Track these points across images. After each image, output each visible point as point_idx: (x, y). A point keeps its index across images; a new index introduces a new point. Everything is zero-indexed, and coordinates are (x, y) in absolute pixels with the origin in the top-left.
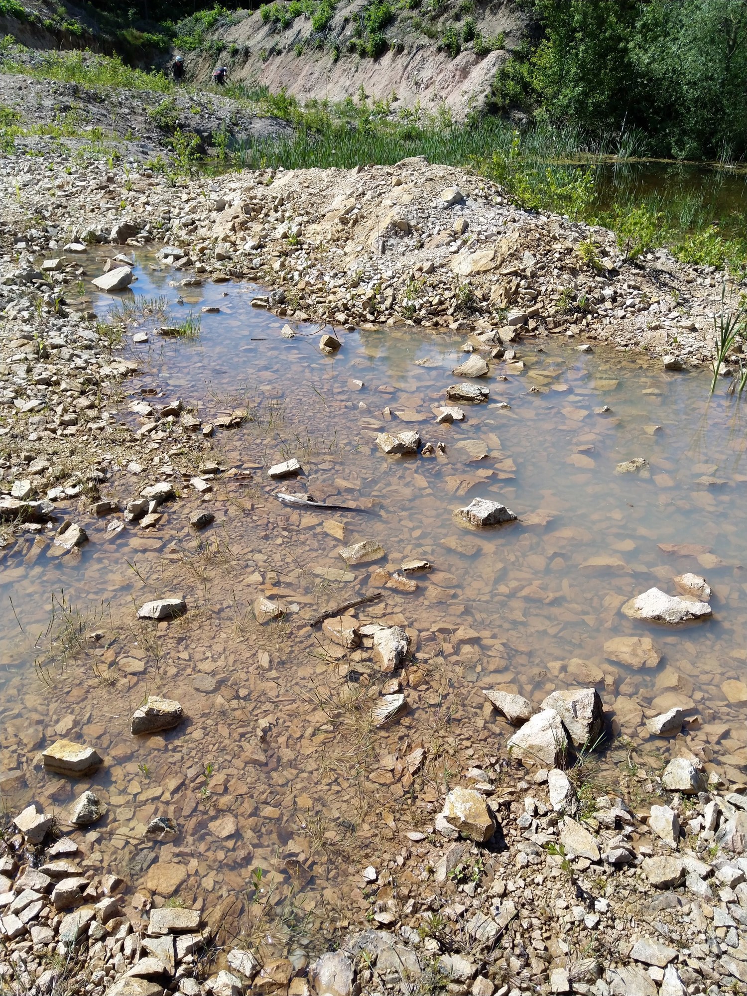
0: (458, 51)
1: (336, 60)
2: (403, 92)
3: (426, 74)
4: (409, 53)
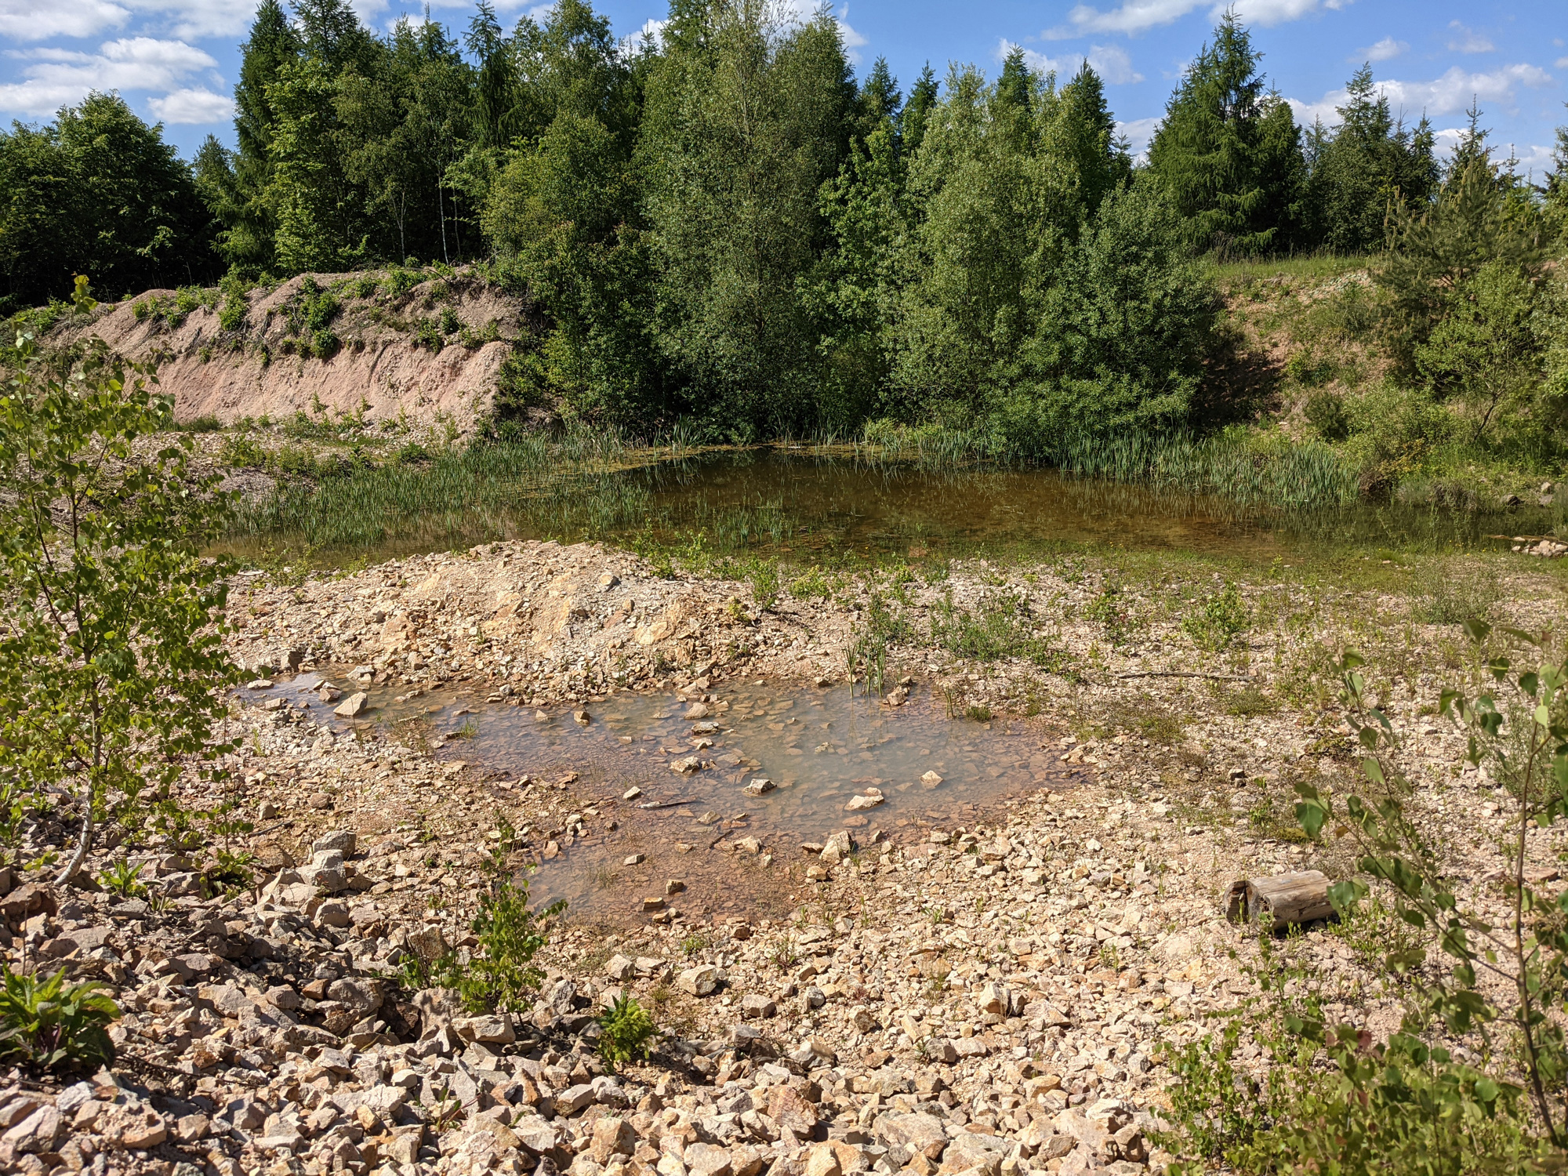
0: (441, 346)
1: (267, 364)
2: (376, 396)
3: (403, 374)
4: (374, 351)
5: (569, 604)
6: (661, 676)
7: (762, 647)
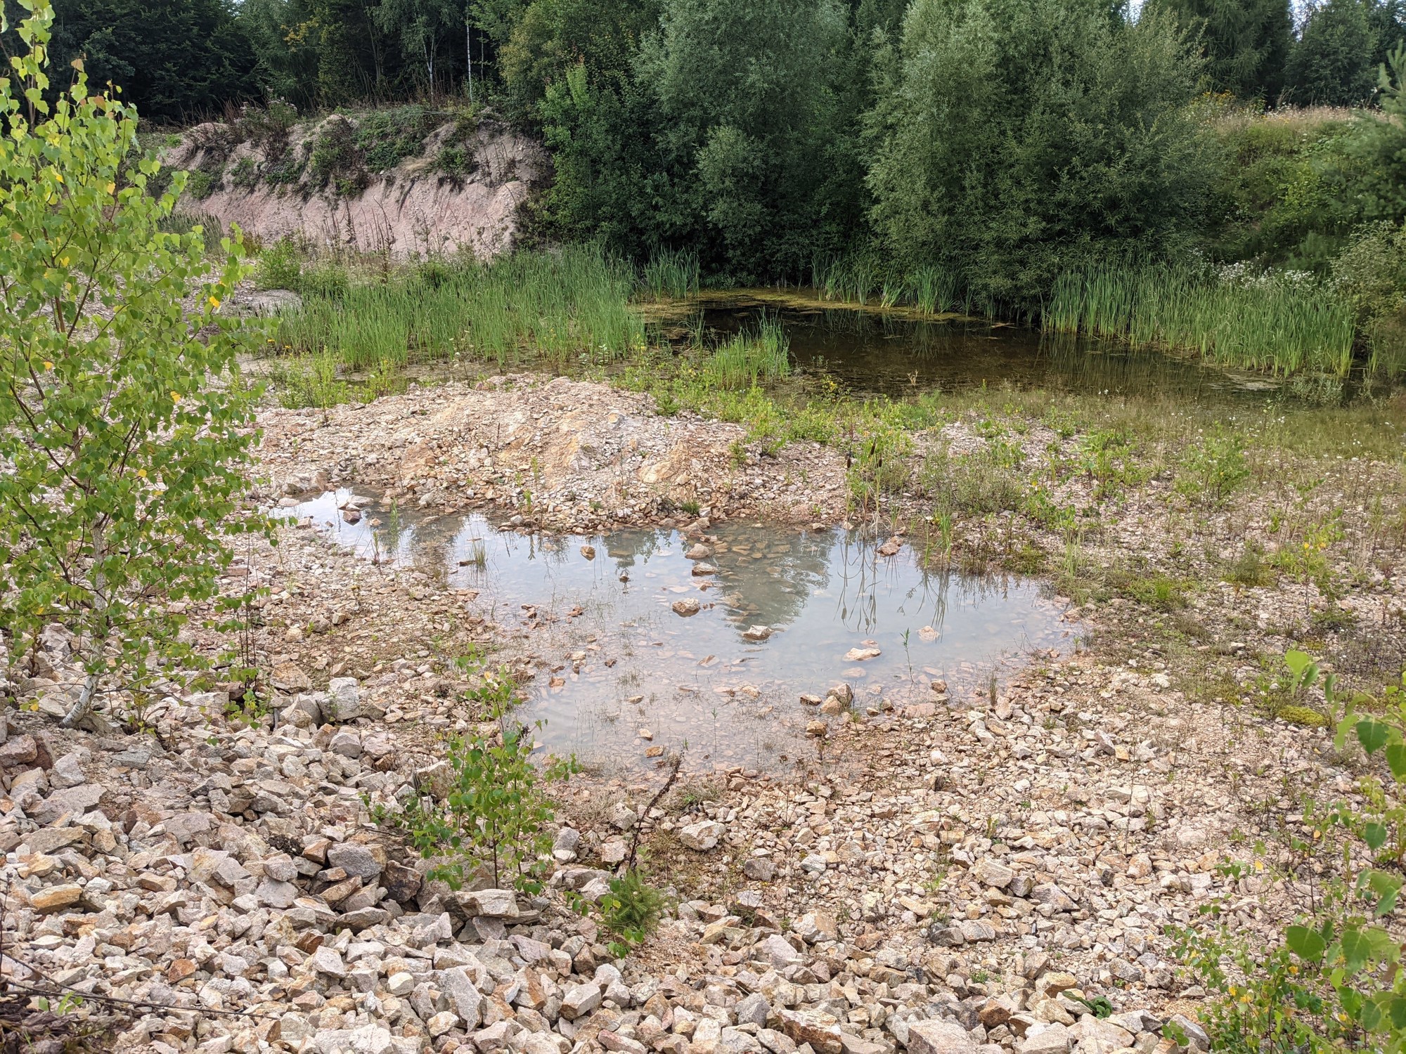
0: (463, 185)
1: (306, 198)
2: (405, 229)
3: (429, 209)
4: (403, 186)
5: (580, 439)
6: (662, 515)
7: (762, 490)
